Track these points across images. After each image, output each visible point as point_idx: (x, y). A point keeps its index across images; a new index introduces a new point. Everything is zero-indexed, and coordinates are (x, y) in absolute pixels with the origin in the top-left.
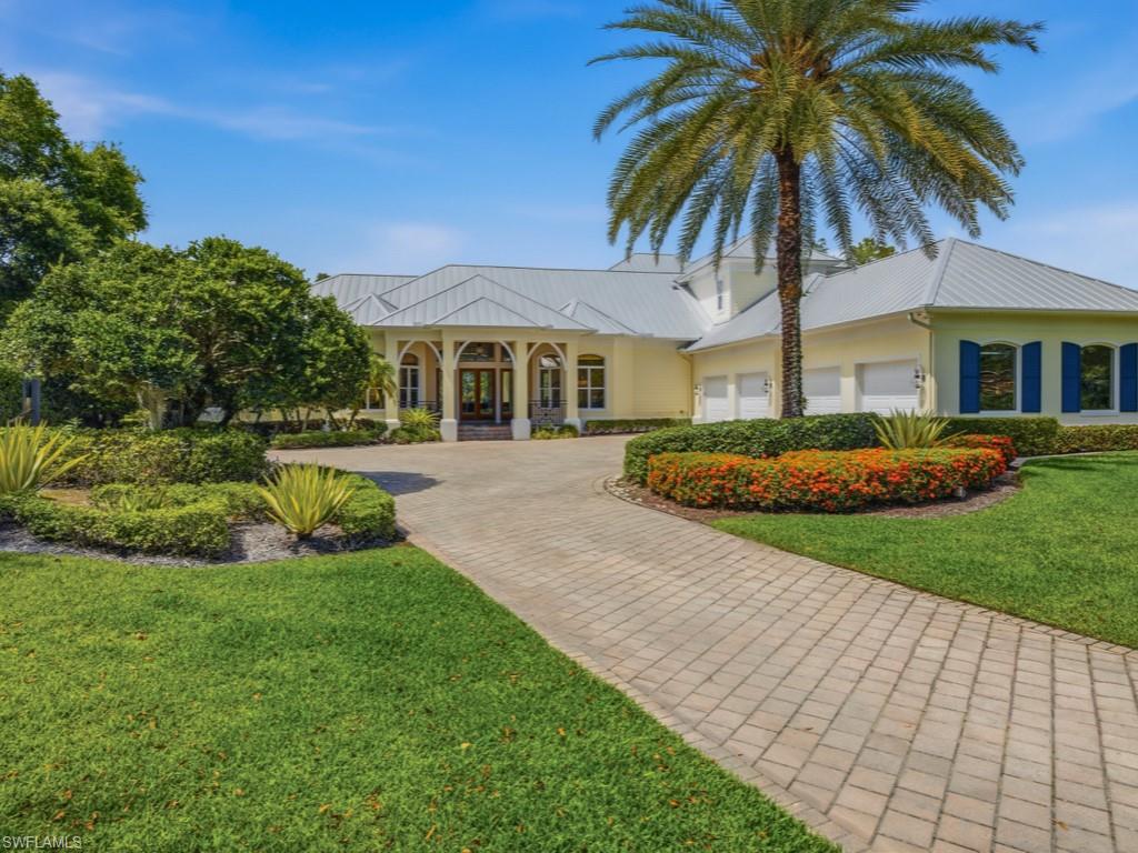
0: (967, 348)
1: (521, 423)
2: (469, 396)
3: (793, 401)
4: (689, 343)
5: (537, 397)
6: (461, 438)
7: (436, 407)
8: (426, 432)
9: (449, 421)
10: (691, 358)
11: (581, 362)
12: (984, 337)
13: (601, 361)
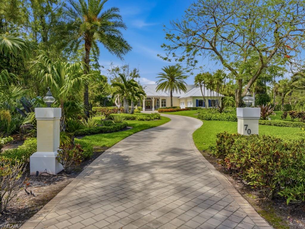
0: (197, 100)
1: (153, 108)
2: (147, 105)
3: (172, 105)
4: (179, 97)
5: (156, 105)
6: (145, 110)
7: (142, 106)
8: (141, 109)
9: (144, 108)
10: (180, 100)
11: (162, 100)
12: (199, 99)
13: (165, 100)
